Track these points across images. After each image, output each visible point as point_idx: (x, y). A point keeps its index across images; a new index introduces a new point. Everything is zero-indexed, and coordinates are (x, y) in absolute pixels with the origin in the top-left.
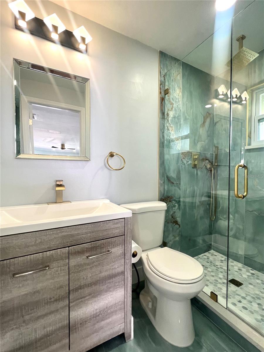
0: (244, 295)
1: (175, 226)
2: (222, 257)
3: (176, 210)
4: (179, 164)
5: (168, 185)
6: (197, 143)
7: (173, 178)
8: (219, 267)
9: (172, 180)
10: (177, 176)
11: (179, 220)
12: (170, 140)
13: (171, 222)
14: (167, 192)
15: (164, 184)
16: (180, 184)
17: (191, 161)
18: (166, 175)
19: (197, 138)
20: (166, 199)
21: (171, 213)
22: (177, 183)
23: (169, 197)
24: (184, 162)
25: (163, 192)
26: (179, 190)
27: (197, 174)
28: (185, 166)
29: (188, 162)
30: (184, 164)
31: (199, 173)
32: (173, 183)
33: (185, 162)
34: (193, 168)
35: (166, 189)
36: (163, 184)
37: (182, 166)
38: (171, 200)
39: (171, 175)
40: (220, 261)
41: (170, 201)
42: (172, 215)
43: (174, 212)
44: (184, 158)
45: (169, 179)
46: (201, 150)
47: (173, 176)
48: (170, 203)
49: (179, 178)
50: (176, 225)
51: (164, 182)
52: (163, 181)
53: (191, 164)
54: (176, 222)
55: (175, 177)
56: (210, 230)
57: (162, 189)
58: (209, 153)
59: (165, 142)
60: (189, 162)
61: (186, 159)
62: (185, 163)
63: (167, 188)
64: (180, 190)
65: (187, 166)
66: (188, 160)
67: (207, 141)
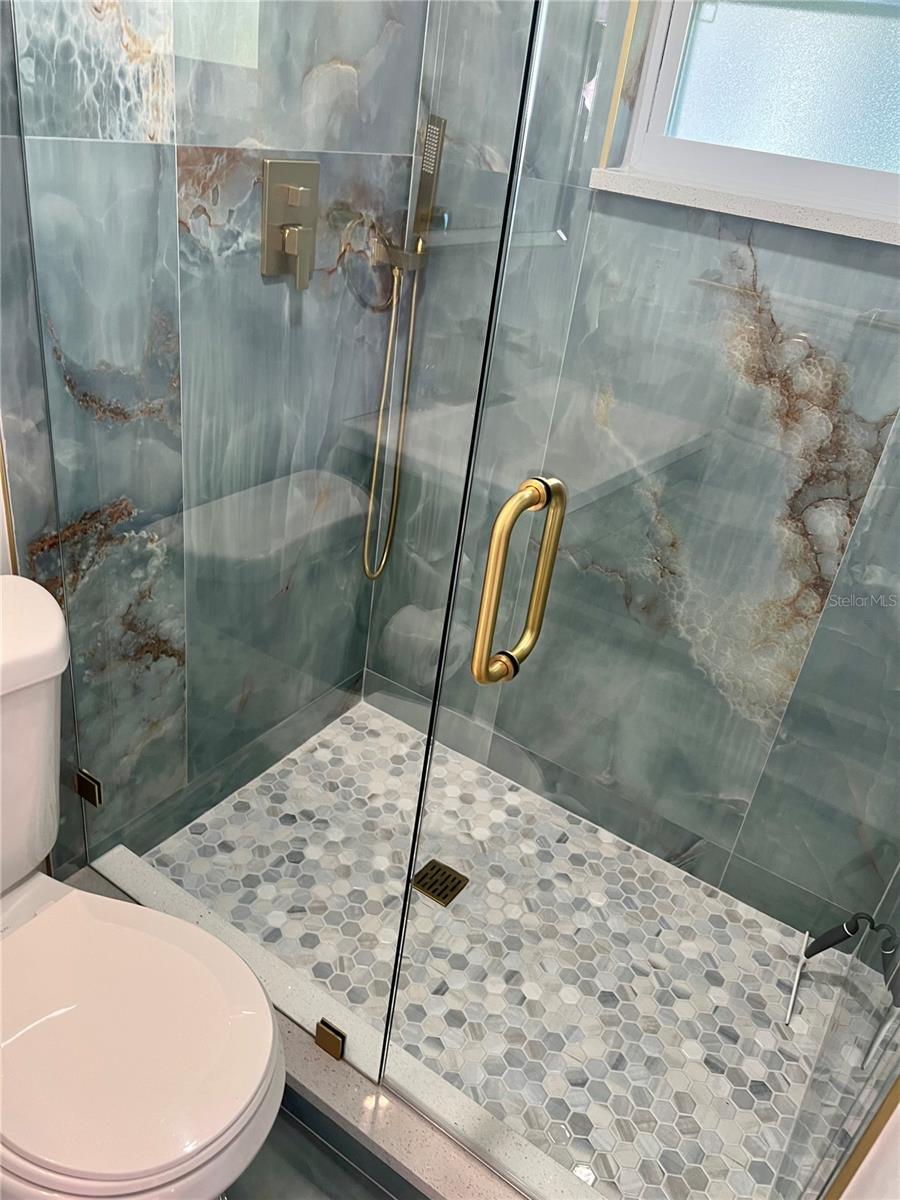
0: (460, 947)
1: (148, 668)
2: (401, 738)
3: (155, 577)
4: (162, 263)
5: (82, 437)
6: (308, 71)
7: (117, 377)
8: (379, 803)
9: (111, 397)
10: (150, 362)
11: (174, 628)
12: (67, 49)
13: (125, 657)
14: (78, 486)
15: (44, 436)
16: (175, 409)
17: (253, 231)
18: (59, 367)
19: (302, 36)
20: (74, 534)
21: (121, 607)
22: (156, 403)
23: (95, 515)
24: (203, 240)
25: (41, 490)
26: (166, 453)
27: (297, 318)
28: (214, 272)
29: (236, 236)
30: (207, 260)
31: (311, 308)
32: (120, 414)
33: (210, 241)
34: (268, 278)
35: (71, 468)
36: (35, 434)
37: (185, 277)
38: (113, 528)
39: (105, 357)
40: (392, 766)
41: (110, 538)
42: (128, 613)
43: (142, 596)
44: (200, 210)
45: (84, 391)
46: (329, 139)
47: (118, 362)
48: (108, 548)
49: (163, 367)
50: (155, 659)
51: (46, 424)
52: (41, 415)
53: (251, 249)
54: (159, 647)
55: (138, 368)
56: (358, 616)
57: (33, 473)
58: (386, 156)
59: (27, 68)
60: (241, 240)
61: (220, 219)
62: (213, 248)
63: (78, 458)
64: (178, 449)
65: (223, 273)
66: (233, 226)
67: (374, 58)
